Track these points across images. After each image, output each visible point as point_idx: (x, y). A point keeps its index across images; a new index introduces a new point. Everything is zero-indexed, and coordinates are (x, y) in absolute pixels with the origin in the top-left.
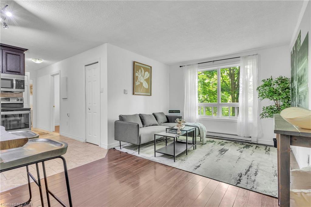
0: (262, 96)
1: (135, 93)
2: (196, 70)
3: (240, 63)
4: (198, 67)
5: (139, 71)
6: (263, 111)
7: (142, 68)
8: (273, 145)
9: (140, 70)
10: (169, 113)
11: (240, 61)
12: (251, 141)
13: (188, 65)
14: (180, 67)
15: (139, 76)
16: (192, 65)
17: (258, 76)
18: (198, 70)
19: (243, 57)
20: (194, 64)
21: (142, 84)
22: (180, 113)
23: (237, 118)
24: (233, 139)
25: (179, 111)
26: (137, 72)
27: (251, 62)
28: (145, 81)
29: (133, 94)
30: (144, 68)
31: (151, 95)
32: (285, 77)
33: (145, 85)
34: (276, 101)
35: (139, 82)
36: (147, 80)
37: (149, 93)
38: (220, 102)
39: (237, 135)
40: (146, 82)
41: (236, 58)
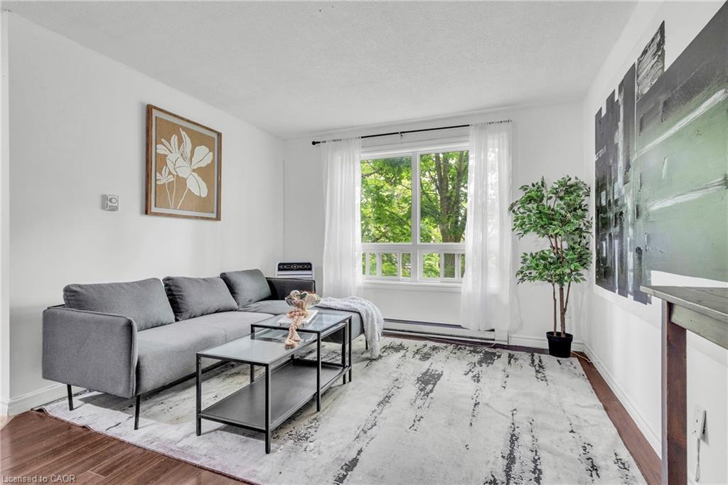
0: (522, 226)
1: (154, 209)
2: (357, 156)
3: (467, 141)
4: (362, 147)
5: (169, 141)
6: (522, 263)
7: (183, 133)
8: (547, 347)
9: (174, 139)
10: (279, 270)
11: (468, 135)
12: (494, 340)
13: (334, 141)
14: (314, 143)
15: (171, 158)
16: (347, 140)
17: (513, 175)
18: (362, 155)
19: (476, 125)
20: (352, 139)
21: (181, 182)
22: (310, 269)
23: (461, 283)
24: (451, 336)
25: (310, 264)
26: (163, 140)
27: (496, 141)
28: (195, 174)
29: (147, 211)
30: (191, 134)
31: (218, 218)
32: (576, 178)
33: (198, 187)
34: (553, 240)
35: (170, 173)
36: (203, 173)
37: (212, 212)
38: (419, 242)
39: (459, 327)
40: (199, 179)
41: (458, 127)
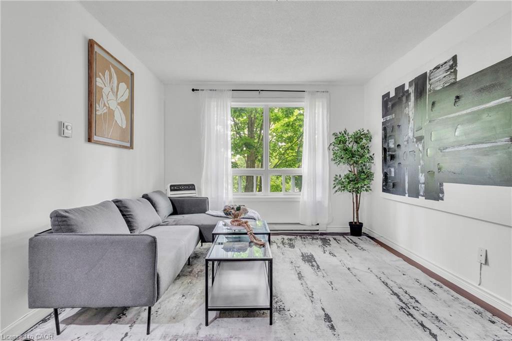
0: (337, 159)
1: (95, 138)
2: (229, 104)
3: (303, 101)
4: (232, 98)
5: (104, 75)
6: (334, 181)
7: (112, 70)
9: (107, 73)
10: (171, 190)
11: (304, 98)
12: (318, 230)
13: (211, 90)
14: (193, 90)
15: (106, 90)
16: (221, 91)
17: (330, 125)
18: (232, 103)
19: (309, 92)
20: (225, 90)
21: (111, 113)
22: (194, 189)
23: (300, 195)
24: (292, 230)
25: (193, 185)
26: (100, 74)
27: (321, 104)
28: (119, 107)
29: (89, 140)
30: (118, 72)
31: (131, 147)
32: (368, 131)
33: (120, 118)
34: (352, 167)
35: (105, 105)
36: (122, 105)
37: (128, 142)
39: (299, 224)
40: (121, 111)
41: (296, 91)
